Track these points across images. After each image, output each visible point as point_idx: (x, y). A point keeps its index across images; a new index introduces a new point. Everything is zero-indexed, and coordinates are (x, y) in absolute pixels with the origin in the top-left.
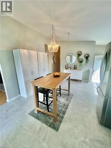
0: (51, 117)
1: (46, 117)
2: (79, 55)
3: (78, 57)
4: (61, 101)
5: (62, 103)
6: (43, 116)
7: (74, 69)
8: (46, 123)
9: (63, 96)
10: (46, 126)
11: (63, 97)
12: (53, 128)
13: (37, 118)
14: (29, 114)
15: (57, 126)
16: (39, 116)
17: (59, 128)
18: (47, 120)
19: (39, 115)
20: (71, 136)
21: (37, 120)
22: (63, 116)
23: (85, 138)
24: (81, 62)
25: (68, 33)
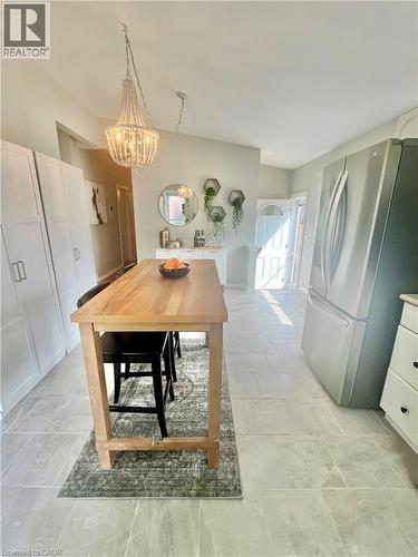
0: (184, 454)
1: (163, 466)
2: (210, 193)
3: (207, 200)
4: (193, 377)
5: (200, 380)
6: (149, 466)
7: (196, 245)
8: (178, 488)
9: (190, 354)
10: (188, 502)
11: (193, 360)
12: (217, 495)
13: (123, 489)
14: (62, 494)
15: (230, 476)
16: (129, 479)
17: (239, 480)
18: (177, 476)
19: (126, 472)
20: (292, 486)
21: (126, 502)
22: (229, 432)
23: (329, 466)
24: (218, 219)
25: (179, 94)
